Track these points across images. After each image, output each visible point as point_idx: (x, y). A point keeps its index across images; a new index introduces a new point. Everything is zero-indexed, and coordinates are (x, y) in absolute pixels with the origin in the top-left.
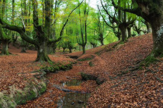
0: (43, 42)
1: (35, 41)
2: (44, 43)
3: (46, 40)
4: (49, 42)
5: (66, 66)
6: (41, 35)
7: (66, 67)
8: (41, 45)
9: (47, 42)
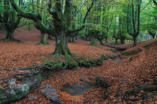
0: (60, 31)
1: (51, 30)
2: (62, 32)
3: (64, 29)
4: (69, 31)
5: (90, 62)
6: (58, 23)
7: (89, 64)
8: (58, 35)
9: (66, 31)
